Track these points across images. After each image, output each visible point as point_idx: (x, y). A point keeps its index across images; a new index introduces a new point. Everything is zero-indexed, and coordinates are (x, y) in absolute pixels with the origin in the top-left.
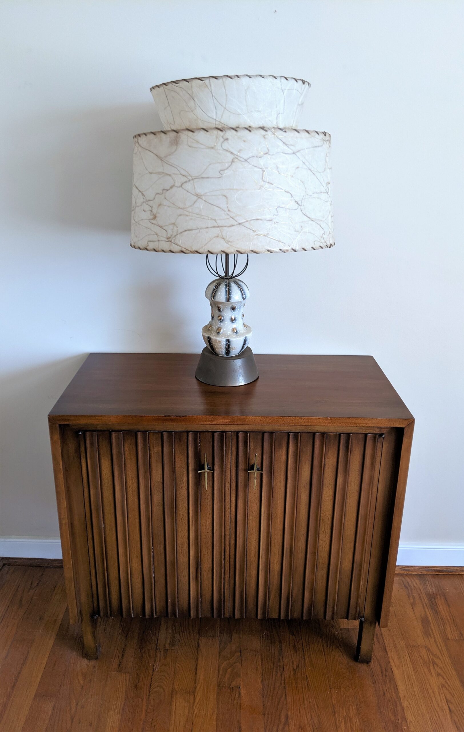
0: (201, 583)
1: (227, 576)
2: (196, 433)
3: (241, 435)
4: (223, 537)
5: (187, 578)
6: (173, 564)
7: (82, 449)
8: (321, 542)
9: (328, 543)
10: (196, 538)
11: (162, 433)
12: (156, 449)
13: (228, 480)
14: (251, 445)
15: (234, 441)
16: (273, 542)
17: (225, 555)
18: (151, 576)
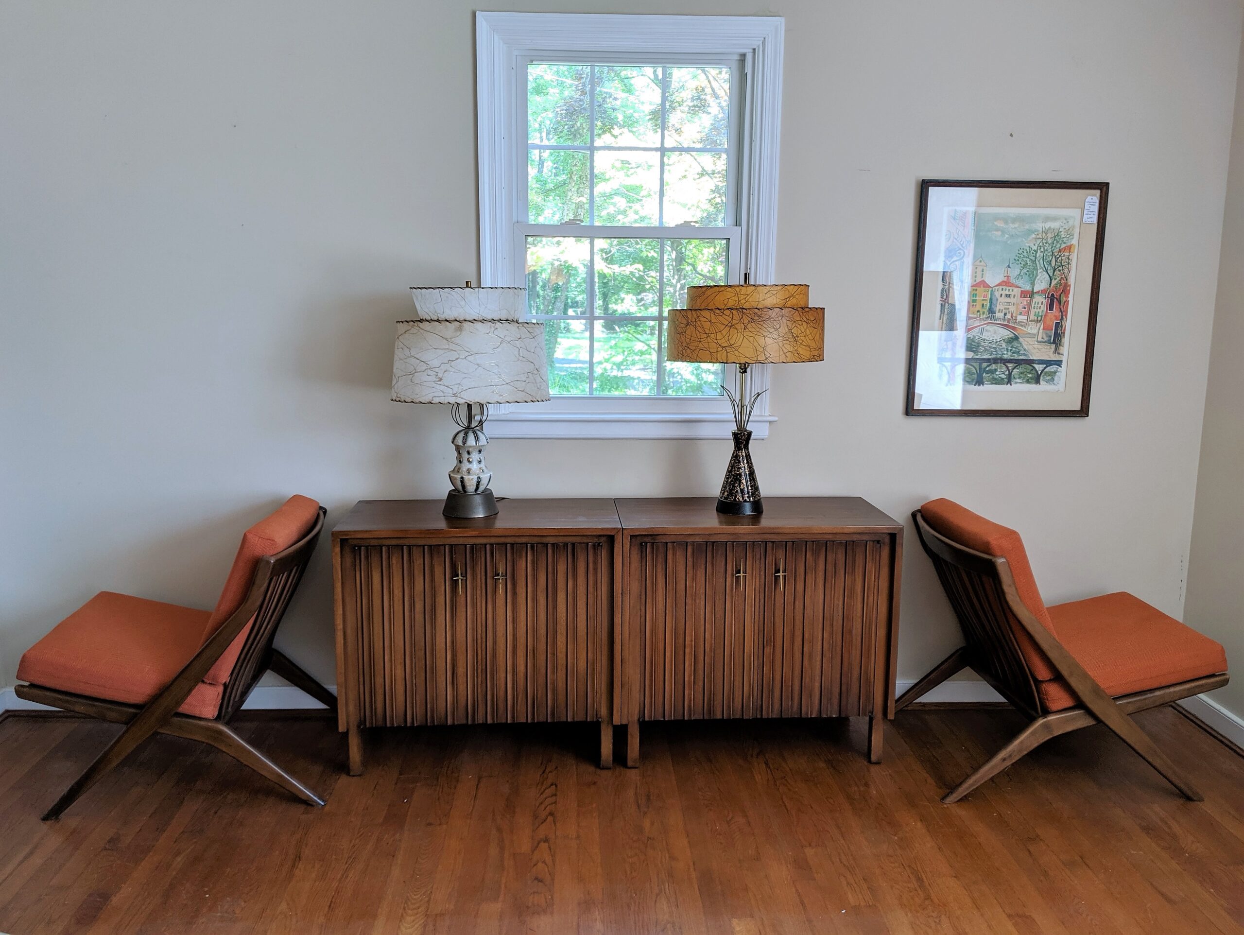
0: (457, 687)
1: (479, 680)
2: (451, 546)
3: (488, 547)
4: (475, 641)
5: (444, 683)
6: (432, 668)
7: (358, 561)
8: (559, 643)
9: (565, 644)
10: (453, 642)
11: (424, 546)
12: (418, 562)
13: (479, 588)
14: (497, 556)
15: (483, 553)
16: (518, 644)
17: (477, 659)
18: (412, 681)
